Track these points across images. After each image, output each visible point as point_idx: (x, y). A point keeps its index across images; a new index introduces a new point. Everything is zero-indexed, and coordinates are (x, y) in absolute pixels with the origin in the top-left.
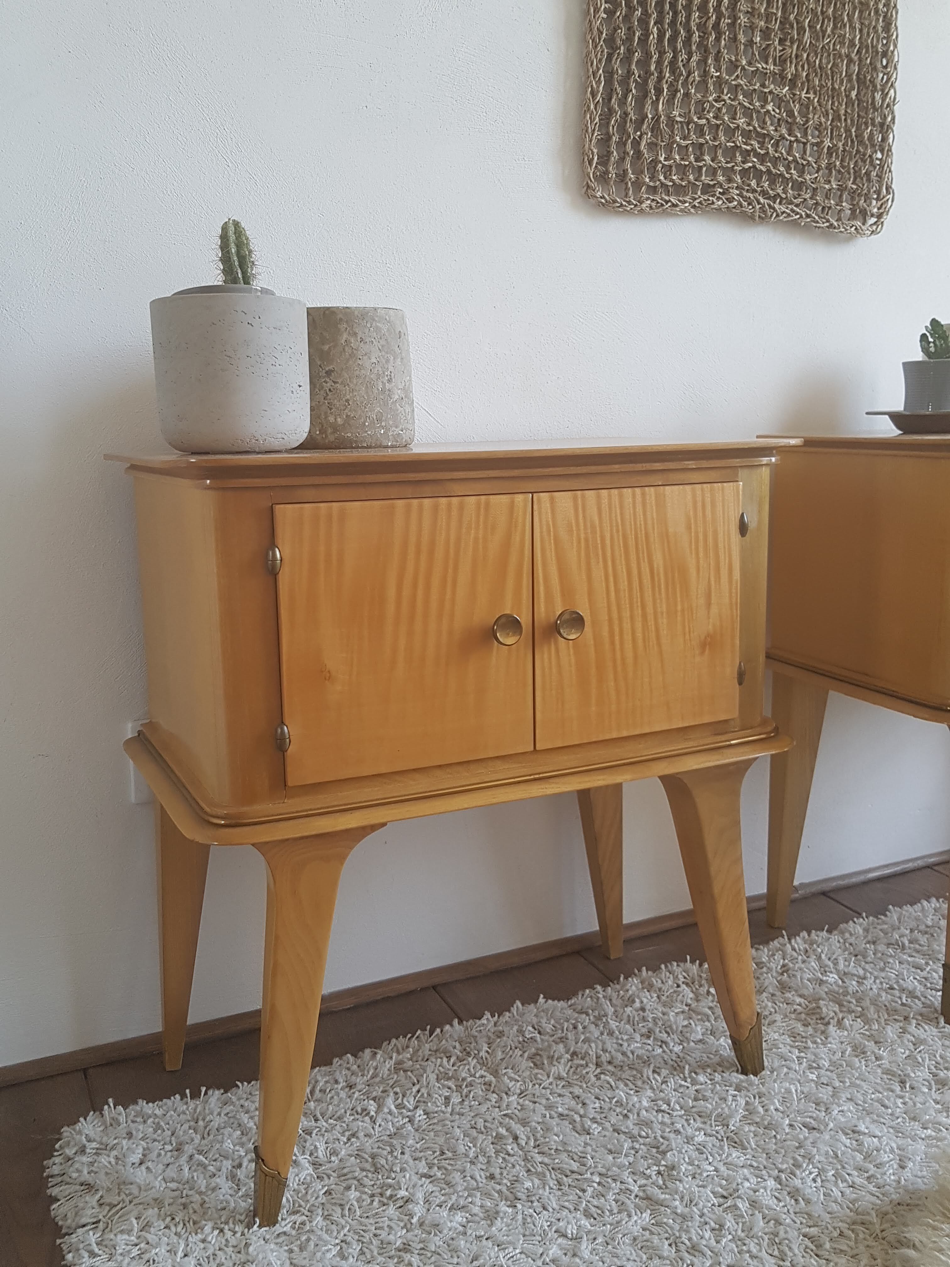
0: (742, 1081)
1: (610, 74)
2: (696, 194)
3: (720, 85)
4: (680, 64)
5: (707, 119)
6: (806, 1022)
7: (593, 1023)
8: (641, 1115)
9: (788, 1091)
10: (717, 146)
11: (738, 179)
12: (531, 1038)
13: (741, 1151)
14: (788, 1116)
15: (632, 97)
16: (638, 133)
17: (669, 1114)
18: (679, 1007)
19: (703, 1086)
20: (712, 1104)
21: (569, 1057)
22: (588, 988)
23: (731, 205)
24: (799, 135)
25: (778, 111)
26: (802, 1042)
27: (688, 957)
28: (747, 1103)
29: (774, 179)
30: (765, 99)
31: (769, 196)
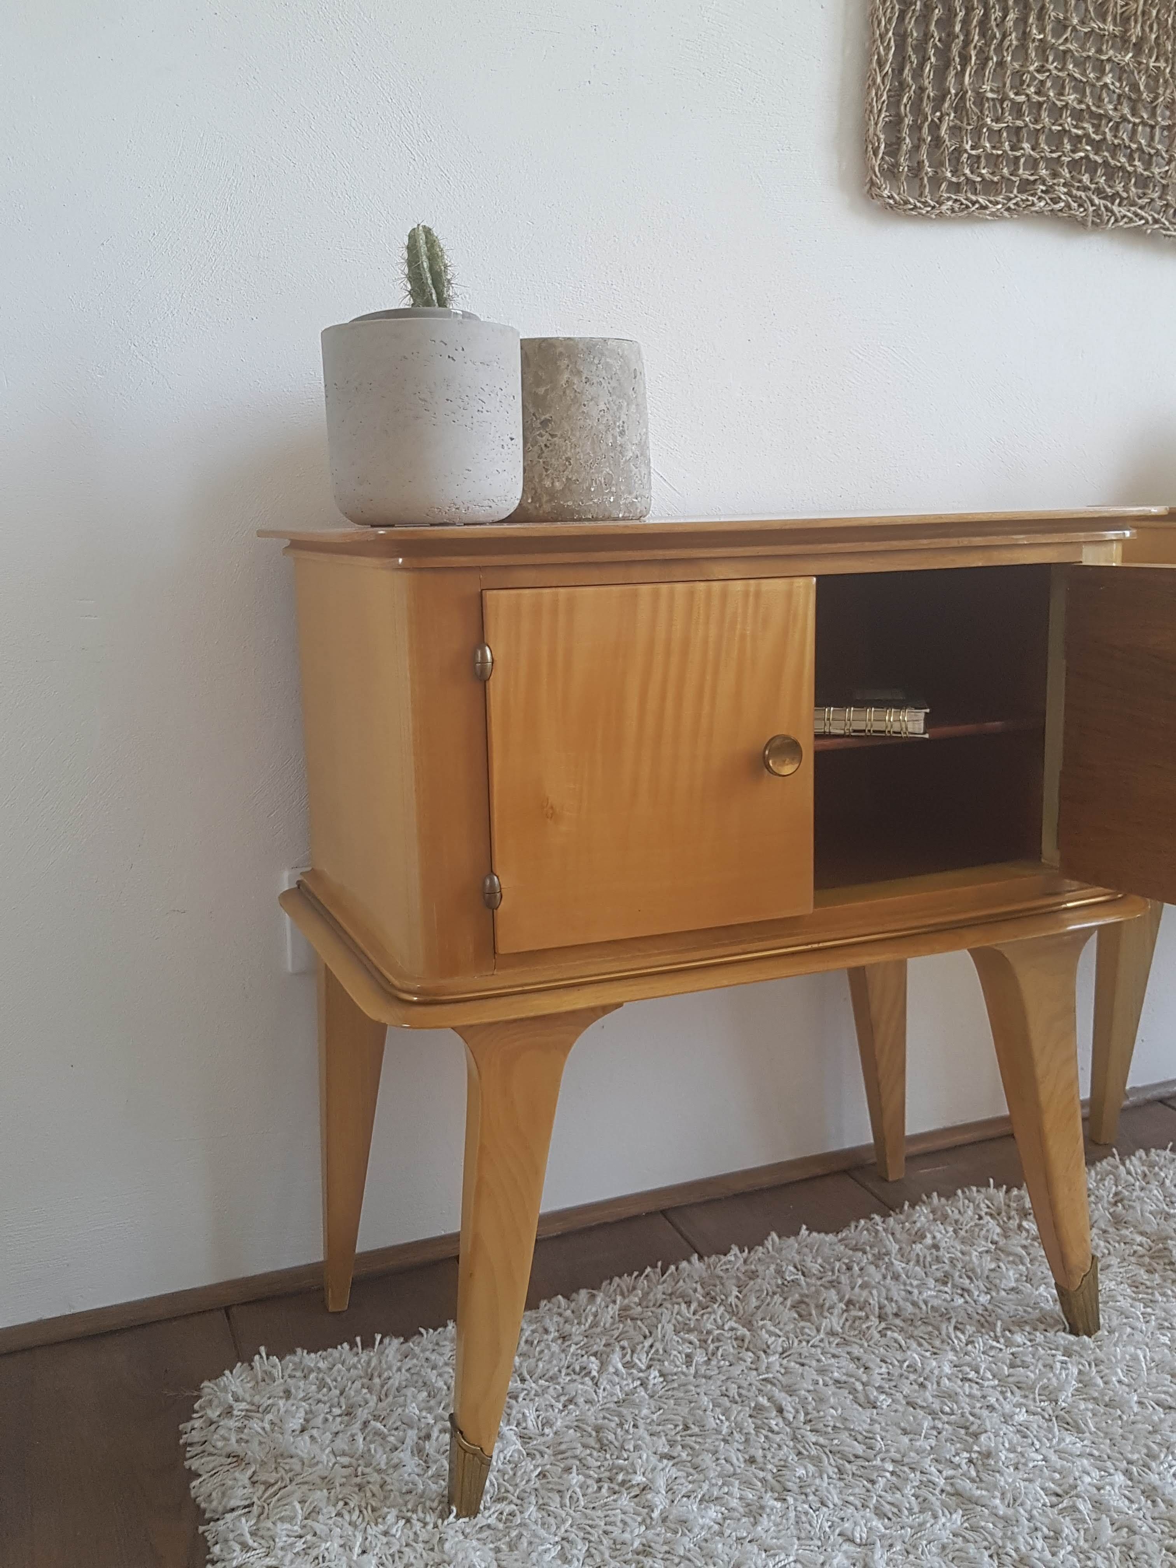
0: (1073, 1344)
1: (902, 37)
2: (1011, 192)
3: (1044, 51)
4: (993, 23)
5: (1027, 95)
6: (1150, 1268)
7: (872, 1263)
8: (942, 1385)
9: (1135, 1358)
10: (1039, 130)
11: (1066, 173)
12: (793, 1281)
13: (1076, 1435)
14: (1135, 1391)
15: (931, 67)
16: (938, 114)
17: (977, 1383)
18: (983, 1245)
19: (1021, 1349)
20: (1035, 1374)
21: (844, 1307)
22: (862, 1218)
23: (1057, 207)
24: (1145, 116)
25: (1118, 84)
26: (1147, 1294)
27: (991, 1181)
28: (1080, 1372)
29: (1112, 173)
30: (1102, 69)
31: (1106, 195)
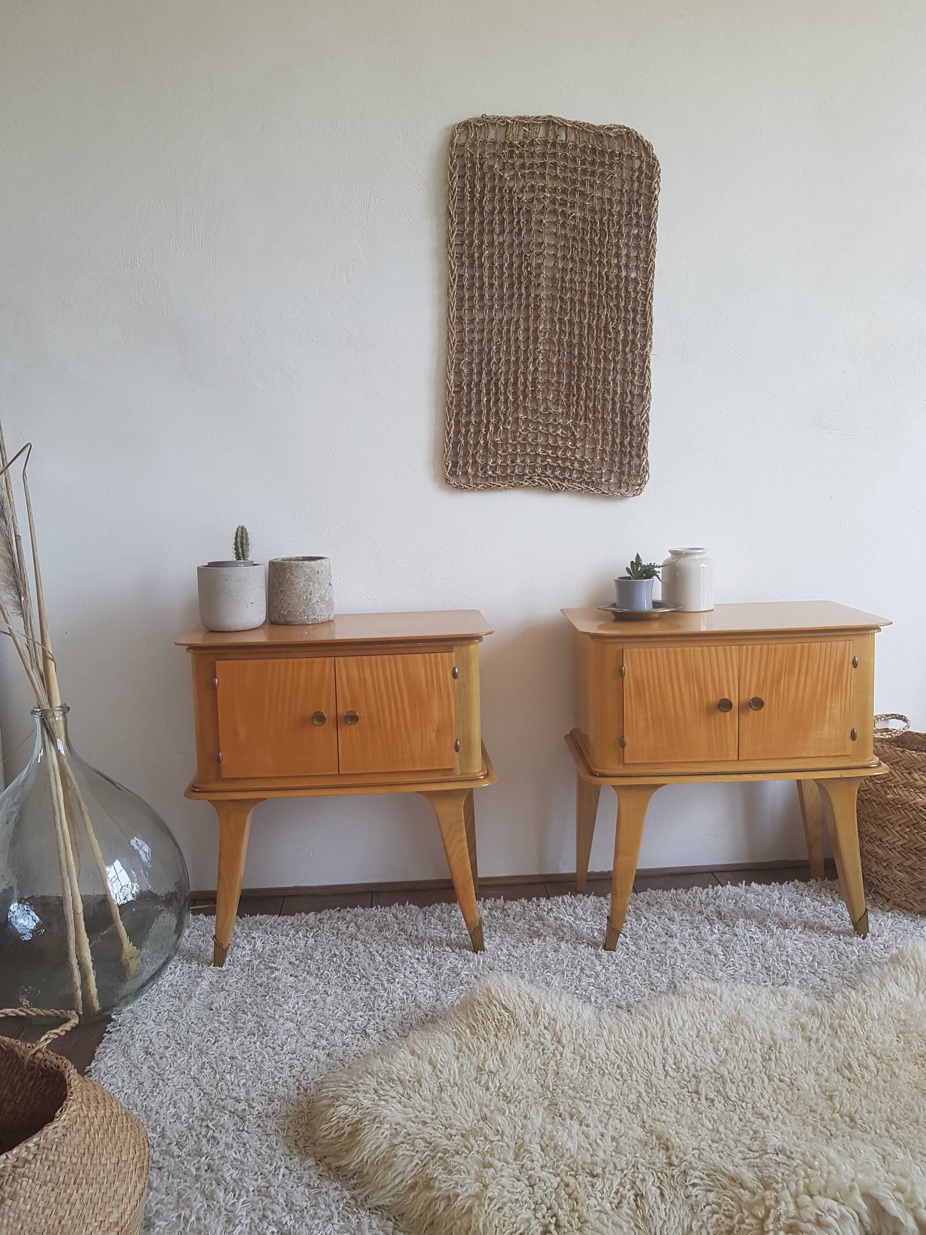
1: (458, 423)
2: (512, 480)
3: (527, 423)
4: (501, 414)
5: (518, 441)
10: (525, 454)
11: (538, 471)
15: (471, 434)
16: (475, 451)
23: (536, 484)
29: (563, 470)
30: (556, 427)
31: (560, 479)
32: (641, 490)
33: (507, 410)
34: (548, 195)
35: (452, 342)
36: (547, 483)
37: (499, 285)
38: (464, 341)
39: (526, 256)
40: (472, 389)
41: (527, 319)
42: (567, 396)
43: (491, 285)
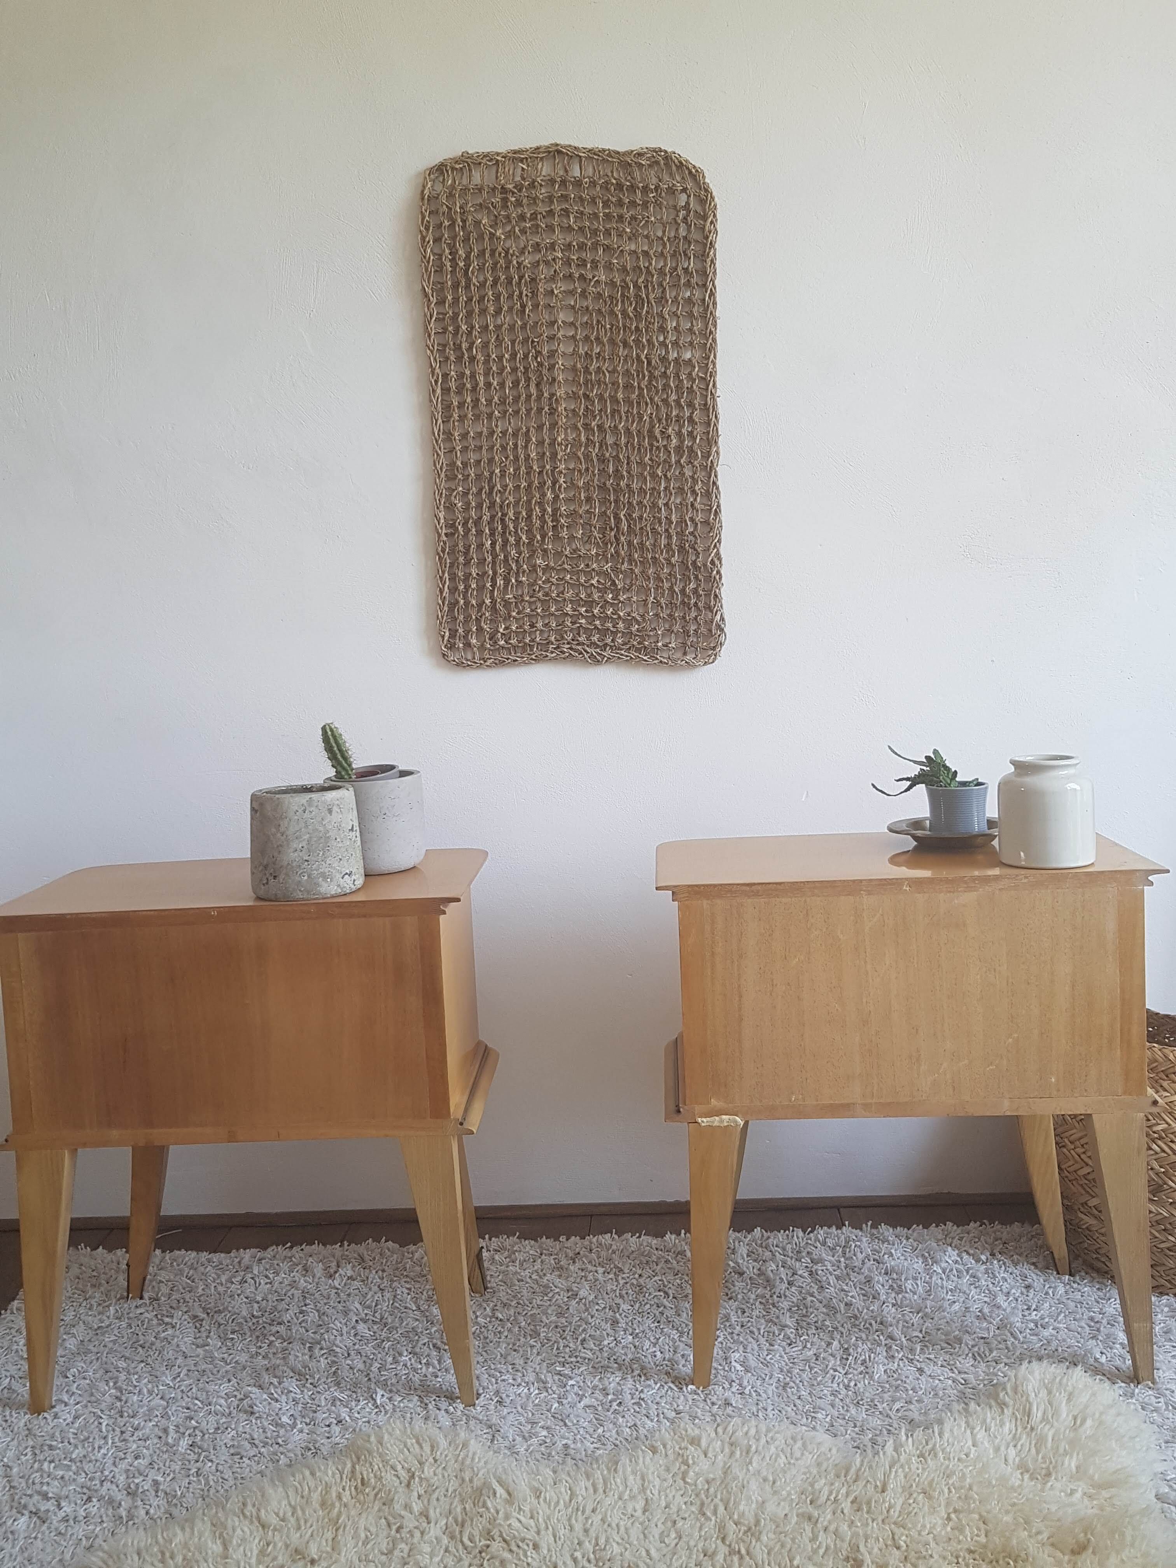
3: (549, 571)
5: (538, 597)
11: (568, 636)
15: (472, 590)
16: (479, 614)
29: (604, 632)
30: (589, 574)
31: (597, 646)
32: (715, 655)
33: (520, 555)
34: (560, 255)
35: (438, 467)
36: (581, 653)
37: (498, 384)
38: (455, 463)
39: (533, 342)
40: (470, 530)
41: (540, 428)
42: (603, 531)
43: (488, 385)
